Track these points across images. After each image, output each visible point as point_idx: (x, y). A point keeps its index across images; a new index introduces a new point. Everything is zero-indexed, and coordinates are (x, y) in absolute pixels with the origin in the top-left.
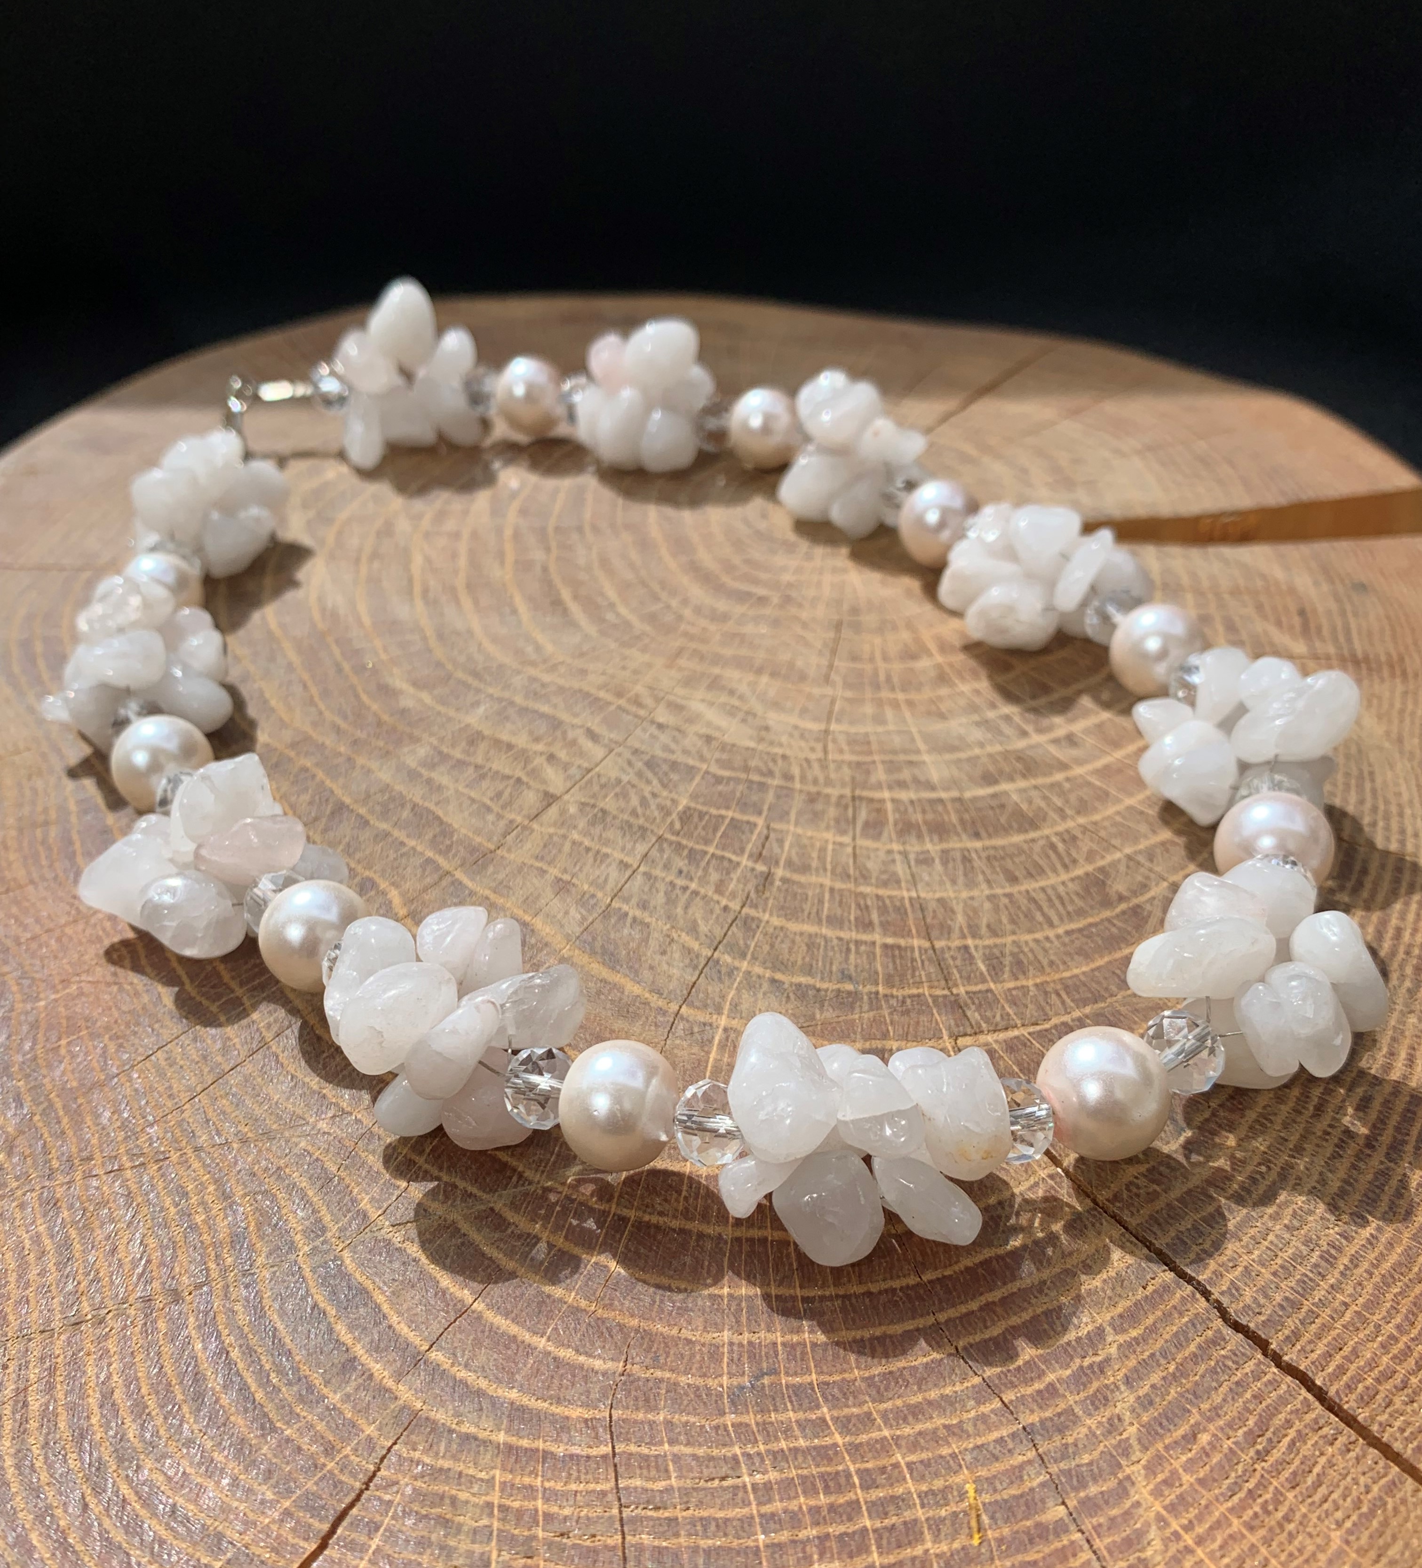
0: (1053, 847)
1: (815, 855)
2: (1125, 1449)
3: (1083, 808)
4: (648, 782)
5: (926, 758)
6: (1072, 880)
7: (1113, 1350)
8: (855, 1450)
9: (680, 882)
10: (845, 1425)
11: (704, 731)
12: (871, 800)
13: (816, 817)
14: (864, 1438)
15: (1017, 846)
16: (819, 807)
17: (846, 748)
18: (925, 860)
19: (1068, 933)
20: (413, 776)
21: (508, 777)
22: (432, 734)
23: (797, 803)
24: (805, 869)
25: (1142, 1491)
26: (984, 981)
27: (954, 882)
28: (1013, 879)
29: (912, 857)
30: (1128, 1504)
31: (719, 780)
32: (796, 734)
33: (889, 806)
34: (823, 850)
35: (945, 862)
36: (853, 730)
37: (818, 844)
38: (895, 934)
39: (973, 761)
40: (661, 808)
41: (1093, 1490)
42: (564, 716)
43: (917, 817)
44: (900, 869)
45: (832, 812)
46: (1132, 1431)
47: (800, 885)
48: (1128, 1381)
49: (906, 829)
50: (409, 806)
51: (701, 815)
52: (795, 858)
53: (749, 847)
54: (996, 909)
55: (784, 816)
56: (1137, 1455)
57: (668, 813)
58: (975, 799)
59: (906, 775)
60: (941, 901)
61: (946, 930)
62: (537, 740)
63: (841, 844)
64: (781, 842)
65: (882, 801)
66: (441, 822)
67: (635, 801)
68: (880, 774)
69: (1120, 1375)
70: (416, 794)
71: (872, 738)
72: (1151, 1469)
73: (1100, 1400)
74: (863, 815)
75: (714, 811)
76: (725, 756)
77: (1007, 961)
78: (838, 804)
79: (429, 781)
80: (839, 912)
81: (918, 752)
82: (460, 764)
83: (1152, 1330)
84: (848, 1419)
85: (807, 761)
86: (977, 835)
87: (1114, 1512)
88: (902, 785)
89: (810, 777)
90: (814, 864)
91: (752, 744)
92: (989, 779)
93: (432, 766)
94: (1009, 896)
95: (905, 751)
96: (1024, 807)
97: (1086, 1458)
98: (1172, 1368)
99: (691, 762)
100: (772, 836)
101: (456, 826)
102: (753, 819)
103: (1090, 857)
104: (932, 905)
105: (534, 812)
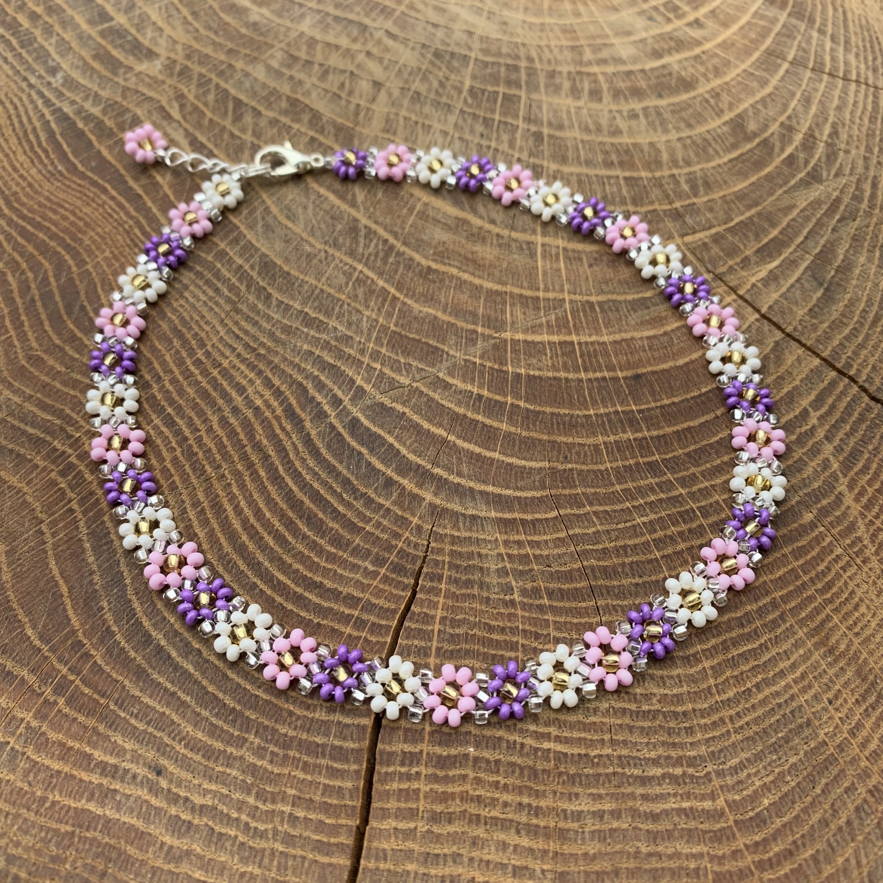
0: (707, 101)
1: (565, 116)
2: (834, 476)
3: (717, 72)
4: (440, 69)
5: (613, 41)
6: (724, 124)
7: (815, 421)
8: (692, 496)
9: (485, 143)
10: (683, 482)
11: (464, 28)
12: (589, 74)
13: (557, 89)
14: (695, 489)
15: (685, 102)
16: (558, 81)
17: (561, 35)
18: (634, 115)
19: (731, 161)
20: (279, 74)
21: (343, 72)
22: (281, 42)
23: (542, 80)
24: (561, 127)
25: (849, 500)
26: (689, 197)
27: (655, 130)
28: (690, 126)
29: (625, 114)
30: (843, 508)
31: (486, 64)
32: (526, 27)
33: (601, 78)
34: (569, 112)
35: (646, 116)
36: (562, 22)
37: (564, 109)
38: (629, 169)
39: (643, 41)
40: (455, 88)
41: (824, 502)
42: (367, 21)
43: (621, 85)
44: (620, 123)
45: (567, 85)
46: (836, 466)
47: (562, 138)
48: (827, 438)
49: (617, 94)
50: (284, 98)
51: (483, 91)
52: (553, 120)
53: (521, 114)
54: (685, 146)
55: (537, 88)
56: (842, 480)
57: (460, 92)
58: (652, 70)
59: (605, 54)
60: (651, 144)
61: (659, 164)
62: (355, 40)
63: (579, 108)
64: (540, 108)
65: (595, 74)
66: (311, 110)
67: (435, 84)
68: (588, 55)
69: (822, 434)
70: (286, 89)
71: (576, 28)
72: (851, 487)
73: (815, 451)
74: (587, 86)
75: (490, 88)
76: (484, 46)
77: (700, 182)
78: (569, 79)
79: (291, 78)
80: (591, 156)
81: (608, 36)
82: (309, 63)
83: (833, 407)
84: (683, 478)
85: (539, 46)
86: (660, 96)
87: (838, 513)
88: (603, 62)
89: (545, 59)
90: (566, 123)
91: (499, 36)
92: (657, 54)
93: (290, 67)
94: (690, 137)
95: (600, 36)
96: (683, 73)
97: (816, 485)
98: (848, 427)
99: (463, 52)
100: (534, 105)
101: (322, 111)
102: (517, 92)
103: (731, 106)
104: (646, 148)
105: (371, 97)
